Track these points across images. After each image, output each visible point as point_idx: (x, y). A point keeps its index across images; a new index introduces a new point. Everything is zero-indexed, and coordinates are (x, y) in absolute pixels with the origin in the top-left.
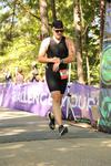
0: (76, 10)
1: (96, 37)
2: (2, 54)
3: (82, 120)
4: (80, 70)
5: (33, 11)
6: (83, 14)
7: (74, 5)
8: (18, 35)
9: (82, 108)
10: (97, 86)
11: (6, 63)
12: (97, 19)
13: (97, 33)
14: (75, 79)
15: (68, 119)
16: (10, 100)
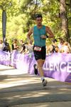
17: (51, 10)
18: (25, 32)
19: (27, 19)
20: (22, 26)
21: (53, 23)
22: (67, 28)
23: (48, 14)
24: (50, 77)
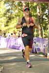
0: (38, 7)
1: (46, 18)
2: (7, 26)
3: (41, 53)
4: (40, 32)
5: (20, 8)
6: (41, 9)
7: (37, 5)
8: (13, 18)
9: (41, 48)
10: (47, 39)
11: (9, 29)
12: (47, 11)
13: (47, 16)
14: (37, 36)
15: (35, 53)
16: (10, 45)
18: (5, 26)
19: (6, 20)
20: (4, 23)
24: (18, 49)
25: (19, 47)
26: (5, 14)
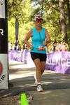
17: (53, 19)
21: (55, 28)
22: (66, 32)
23: (51, 21)
25: (55, 66)
26: (32, 17)
